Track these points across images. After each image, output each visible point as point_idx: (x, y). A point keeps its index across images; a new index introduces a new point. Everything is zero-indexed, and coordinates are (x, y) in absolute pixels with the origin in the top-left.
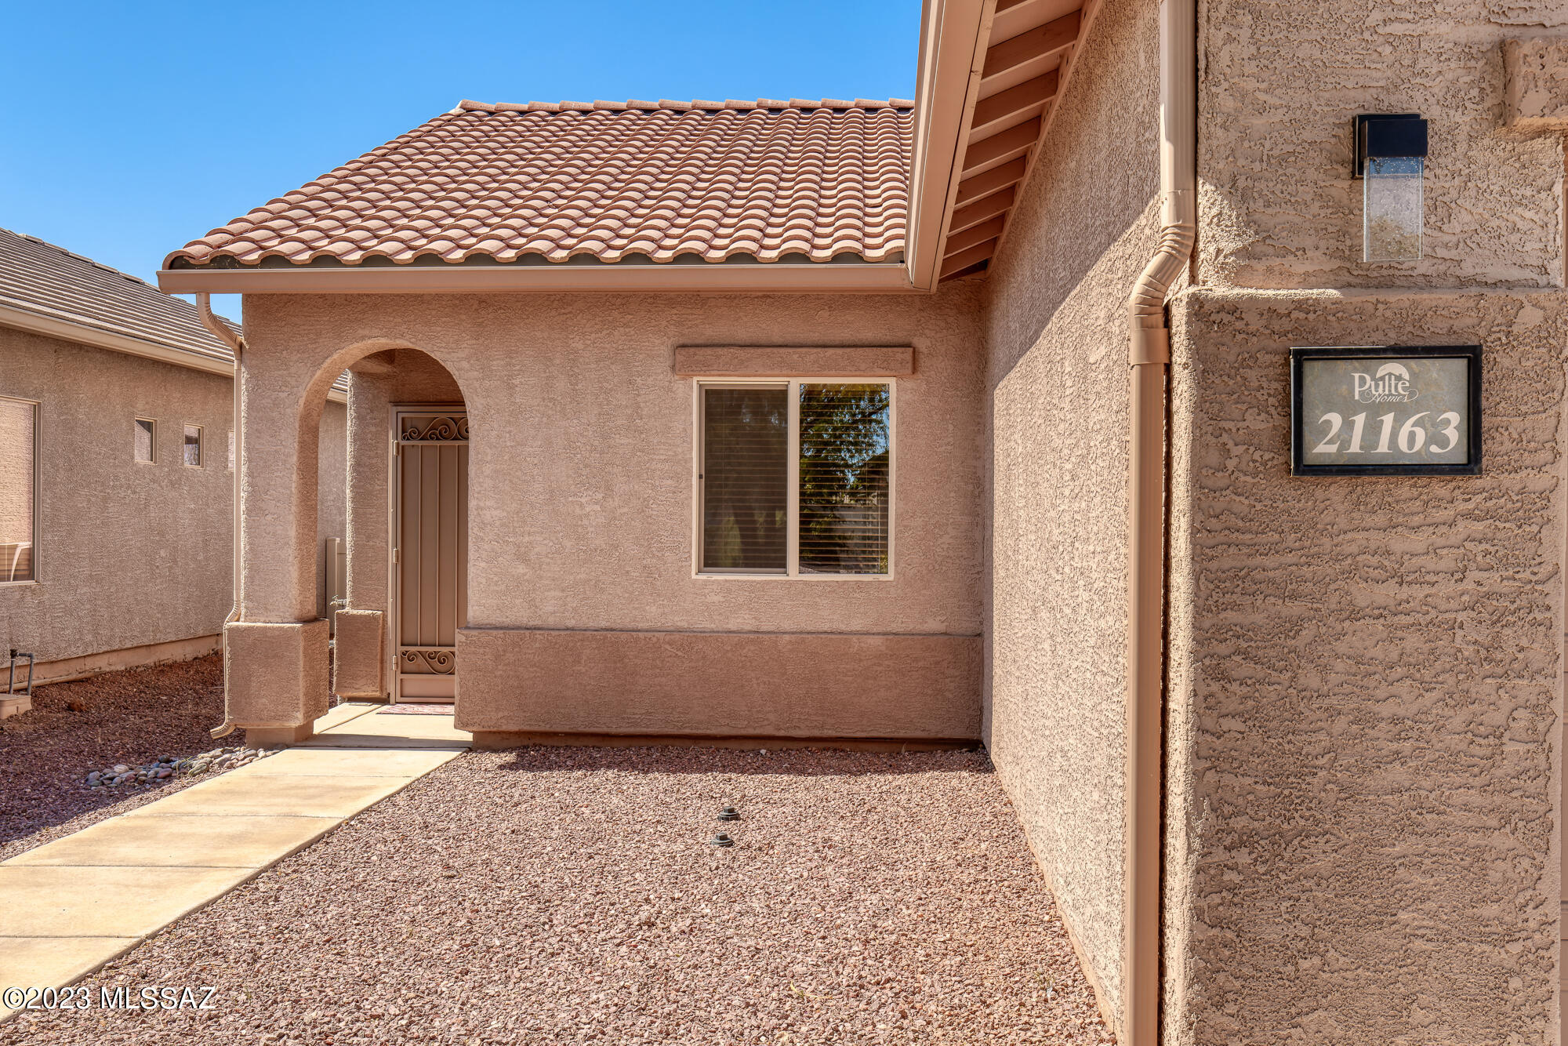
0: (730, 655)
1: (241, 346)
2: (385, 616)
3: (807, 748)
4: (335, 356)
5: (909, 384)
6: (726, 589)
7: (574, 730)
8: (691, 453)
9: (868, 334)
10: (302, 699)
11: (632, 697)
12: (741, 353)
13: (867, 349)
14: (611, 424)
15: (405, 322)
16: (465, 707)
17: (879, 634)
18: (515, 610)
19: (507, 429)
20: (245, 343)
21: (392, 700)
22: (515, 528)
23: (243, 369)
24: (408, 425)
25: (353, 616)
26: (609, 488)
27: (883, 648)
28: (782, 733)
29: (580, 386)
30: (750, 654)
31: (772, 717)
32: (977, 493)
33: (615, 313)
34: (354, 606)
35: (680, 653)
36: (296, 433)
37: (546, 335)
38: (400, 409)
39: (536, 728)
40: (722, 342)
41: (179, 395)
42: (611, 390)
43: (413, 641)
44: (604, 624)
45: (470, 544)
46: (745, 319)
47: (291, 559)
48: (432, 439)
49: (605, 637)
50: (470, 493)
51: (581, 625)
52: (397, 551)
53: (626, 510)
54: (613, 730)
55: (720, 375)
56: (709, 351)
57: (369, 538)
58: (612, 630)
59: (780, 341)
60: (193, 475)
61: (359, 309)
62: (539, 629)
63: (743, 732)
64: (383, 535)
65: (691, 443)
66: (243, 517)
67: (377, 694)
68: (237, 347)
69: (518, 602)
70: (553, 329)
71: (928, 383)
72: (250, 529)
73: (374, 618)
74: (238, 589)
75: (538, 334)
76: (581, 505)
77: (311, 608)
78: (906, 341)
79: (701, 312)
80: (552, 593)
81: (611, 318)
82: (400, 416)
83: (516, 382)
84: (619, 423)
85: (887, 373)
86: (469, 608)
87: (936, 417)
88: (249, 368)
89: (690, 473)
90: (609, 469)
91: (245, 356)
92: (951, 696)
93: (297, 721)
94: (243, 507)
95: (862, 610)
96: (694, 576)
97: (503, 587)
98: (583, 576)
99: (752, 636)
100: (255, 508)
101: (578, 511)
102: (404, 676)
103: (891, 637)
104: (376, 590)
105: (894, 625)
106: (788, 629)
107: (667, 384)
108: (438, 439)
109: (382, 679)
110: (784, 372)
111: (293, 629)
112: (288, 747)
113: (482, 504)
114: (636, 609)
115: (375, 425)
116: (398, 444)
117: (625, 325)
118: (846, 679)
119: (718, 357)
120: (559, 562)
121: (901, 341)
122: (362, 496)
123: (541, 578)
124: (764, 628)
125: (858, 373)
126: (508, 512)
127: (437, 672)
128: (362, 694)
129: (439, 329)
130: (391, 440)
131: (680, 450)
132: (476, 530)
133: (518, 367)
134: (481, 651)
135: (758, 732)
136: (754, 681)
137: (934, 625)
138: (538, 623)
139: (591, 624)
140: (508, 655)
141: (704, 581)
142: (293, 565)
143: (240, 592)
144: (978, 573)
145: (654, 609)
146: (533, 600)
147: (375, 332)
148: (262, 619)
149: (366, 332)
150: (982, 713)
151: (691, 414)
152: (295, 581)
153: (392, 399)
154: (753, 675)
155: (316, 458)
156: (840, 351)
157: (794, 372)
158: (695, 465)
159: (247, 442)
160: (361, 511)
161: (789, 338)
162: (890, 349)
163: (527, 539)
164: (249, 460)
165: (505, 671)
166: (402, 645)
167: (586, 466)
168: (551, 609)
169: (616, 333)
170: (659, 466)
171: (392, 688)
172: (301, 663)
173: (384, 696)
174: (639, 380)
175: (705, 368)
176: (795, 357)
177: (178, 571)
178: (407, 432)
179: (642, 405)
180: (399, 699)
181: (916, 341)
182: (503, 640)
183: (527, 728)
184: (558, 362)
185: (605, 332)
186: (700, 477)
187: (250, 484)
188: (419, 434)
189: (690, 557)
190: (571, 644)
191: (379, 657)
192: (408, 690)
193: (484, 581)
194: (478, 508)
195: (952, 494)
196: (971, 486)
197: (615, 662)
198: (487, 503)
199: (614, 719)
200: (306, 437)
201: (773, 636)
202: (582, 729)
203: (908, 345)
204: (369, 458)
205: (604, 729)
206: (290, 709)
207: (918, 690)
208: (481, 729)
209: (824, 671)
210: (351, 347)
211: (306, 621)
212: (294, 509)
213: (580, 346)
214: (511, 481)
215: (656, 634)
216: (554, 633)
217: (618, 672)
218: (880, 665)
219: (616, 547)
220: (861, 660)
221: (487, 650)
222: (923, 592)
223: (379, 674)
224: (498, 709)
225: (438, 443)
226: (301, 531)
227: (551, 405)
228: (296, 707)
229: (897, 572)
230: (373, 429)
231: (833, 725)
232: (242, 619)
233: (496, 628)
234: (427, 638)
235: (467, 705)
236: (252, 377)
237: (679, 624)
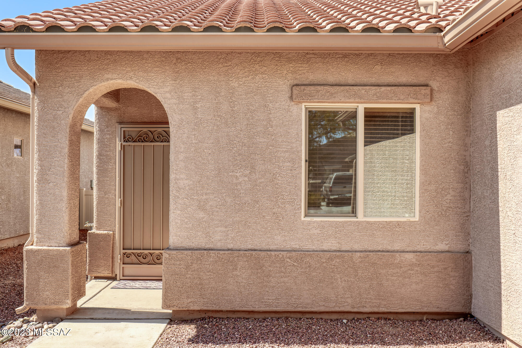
0: (325, 265)
1: (34, 84)
2: (114, 234)
3: (369, 318)
4: (91, 90)
5: (427, 108)
6: (322, 226)
7: (233, 309)
8: (301, 147)
9: (404, 79)
10: (70, 292)
11: (267, 289)
12: (332, 89)
13: (404, 87)
14: (254, 131)
15: (132, 71)
16: (168, 296)
17: (410, 252)
18: (198, 238)
19: (193, 133)
20: (37, 82)
21: (118, 278)
22: (197, 191)
23: (36, 97)
24: (127, 135)
25: (98, 235)
26: (253, 168)
27: (414, 260)
28: (355, 310)
29: (236, 108)
30: (337, 264)
31: (349, 301)
32: (466, 170)
33: (257, 66)
34: (98, 229)
35: (295, 264)
36: (67, 135)
37: (216, 78)
38: (122, 126)
39: (211, 308)
40: (319, 83)
41: (11, 124)
42: (254, 110)
43: (129, 247)
44: (250, 247)
45: (171, 200)
46: (333, 70)
47: (64, 209)
48: (139, 141)
49: (252, 255)
50: (171, 170)
51: (236, 247)
52: (121, 200)
53: (263, 180)
54: (257, 309)
55: (318, 102)
56: (312, 88)
57: (106, 193)
58: (255, 250)
59: (353, 82)
60: (18, 161)
61: (105, 62)
62: (212, 250)
63: (333, 310)
64: (113, 192)
65: (301, 141)
66: (35, 184)
67: (110, 275)
68: (32, 85)
69: (199, 234)
70: (220, 75)
71: (438, 107)
72: (40, 191)
73: (108, 235)
74: (32, 226)
75: (212, 78)
76: (237, 177)
77: (76, 236)
78: (425, 83)
79: (307, 66)
80: (220, 229)
81: (254, 69)
82: (123, 129)
83: (198, 106)
84: (259, 130)
85: (416, 101)
86: (170, 237)
87: (442, 127)
88: (39, 96)
89: (300, 159)
90: (253, 156)
91: (37, 89)
92: (453, 288)
93: (68, 304)
94: (35, 178)
95: (400, 238)
96: (303, 219)
97: (190, 225)
98: (238, 219)
99: (338, 254)
100: (42, 179)
101: (235, 181)
102: (124, 266)
103: (418, 254)
104: (109, 220)
105: (419, 247)
106: (358, 249)
107: (287, 107)
108: (142, 142)
109: (112, 267)
110: (357, 100)
111: (65, 250)
112: (62, 320)
113: (178, 177)
114: (269, 238)
115: (109, 134)
116: (121, 144)
117: (262, 73)
118: (393, 278)
119: (318, 91)
120: (224, 211)
121: (423, 83)
122: (102, 171)
123: (213, 220)
124: (344, 249)
125: (400, 101)
126: (193, 182)
127: (142, 263)
128: (102, 275)
129: (153, 74)
130: (118, 142)
131: (294, 145)
132: (174, 192)
133: (200, 97)
134: (178, 263)
135: (342, 309)
136: (339, 279)
137: (442, 246)
138: (211, 246)
139: (243, 247)
140: (194, 265)
141: (309, 221)
142: (65, 212)
143: (33, 228)
144: (467, 216)
145: (279, 237)
146: (209, 233)
147: (115, 76)
148: (47, 245)
149: (109, 76)
150: (471, 298)
151: (301, 124)
152: (66, 222)
153: (118, 121)
154: (338, 276)
155: (79, 150)
156: (389, 88)
157: (362, 101)
158: (303, 155)
159: (38, 141)
160: (101, 179)
161: (358, 81)
162: (417, 88)
163: (205, 197)
164: (39, 151)
165: (192, 275)
166: (123, 249)
167: (239, 155)
168: (218, 238)
169: (257, 77)
170: (282, 154)
171: (118, 271)
172: (70, 271)
173: (114, 276)
174: (270, 105)
175: (310, 97)
176: (363, 91)
177: (10, 205)
178: (126, 138)
179: (272, 119)
180: (122, 278)
181: (431, 83)
182: (191, 256)
183: (205, 308)
184: (223, 94)
185: (250, 77)
186: (306, 161)
187: (40, 165)
188: (133, 139)
189: (301, 207)
190: (231, 259)
191: (111, 256)
192: (126, 273)
193: (179, 222)
194: (176, 179)
195: (452, 171)
196: (463, 167)
197: (257, 269)
198: (182, 176)
199: (257, 303)
200: (73, 137)
201: (350, 253)
202: (238, 309)
203: (427, 85)
204: (106, 151)
205: (252, 309)
206: (63, 298)
207: (434, 284)
208: (178, 309)
209: (380, 274)
210: (100, 85)
211: (72, 245)
212: (66, 179)
213: (236, 85)
214: (195, 163)
215: (282, 253)
216: (221, 252)
217: (259, 275)
218: (412, 270)
219: (257, 202)
220: (401, 267)
221: (182, 262)
222: (436, 227)
223: (111, 264)
224: (188, 297)
225: (143, 144)
226: (70, 193)
227: (219, 119)
228: (66, 297)
229: (420, 216)
230: (108, 136)
231: (385, 305)
232: (34, 244)
233: (186, 249)
234: (137, 246)
235: (169, 295)
236: (41, 101)
237: (294, 246)
